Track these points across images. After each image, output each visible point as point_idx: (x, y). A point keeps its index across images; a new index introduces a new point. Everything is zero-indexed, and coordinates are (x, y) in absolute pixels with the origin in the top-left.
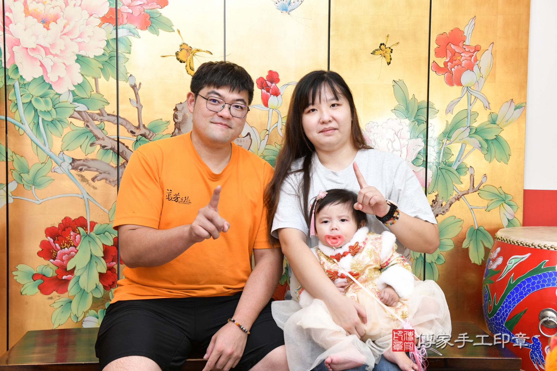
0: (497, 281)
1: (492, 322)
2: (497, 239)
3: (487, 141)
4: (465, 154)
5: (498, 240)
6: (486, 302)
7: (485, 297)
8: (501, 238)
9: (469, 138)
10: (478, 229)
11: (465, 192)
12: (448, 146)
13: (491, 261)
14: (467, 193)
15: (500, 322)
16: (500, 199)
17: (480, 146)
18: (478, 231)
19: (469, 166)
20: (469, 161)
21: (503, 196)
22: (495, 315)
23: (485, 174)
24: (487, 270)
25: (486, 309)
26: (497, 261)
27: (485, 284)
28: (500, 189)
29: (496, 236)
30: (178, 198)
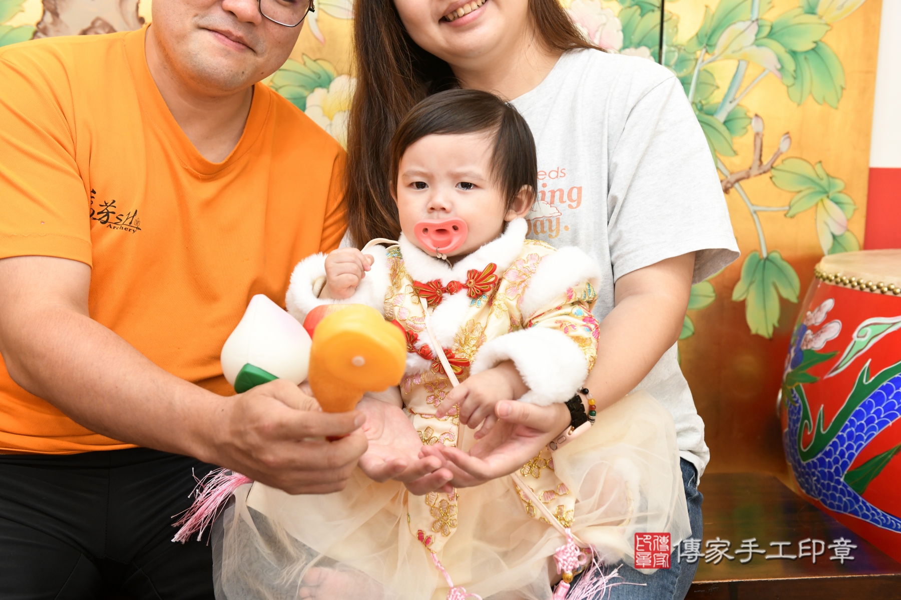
0: (826, 377)
1: (810, 469)
2: (824, 280)
3: (794, 54)
4: (745, 85)
5: (827, 282)
6: (794, 425)
7: (792, 412)
8: (836, 277)
9: (754, 47)
10: (767, 259)
11: (742, 174)
12: (709, 67)
13: (809, 332)
14: (746, 176)
15: (832, 470)
16: (818, 189)
17: (779, 66)
18: (767, 262)
19: (752, 115)
20: (752, 102)
21: (824, 183)
22: (819, 456)
23: (786, 132)
24: (799, 351)
25: (795, 440)
26: (825, 331)
27: (792, 384)
28: (818, 167)
29: (819, 273)
30: (110, 214)
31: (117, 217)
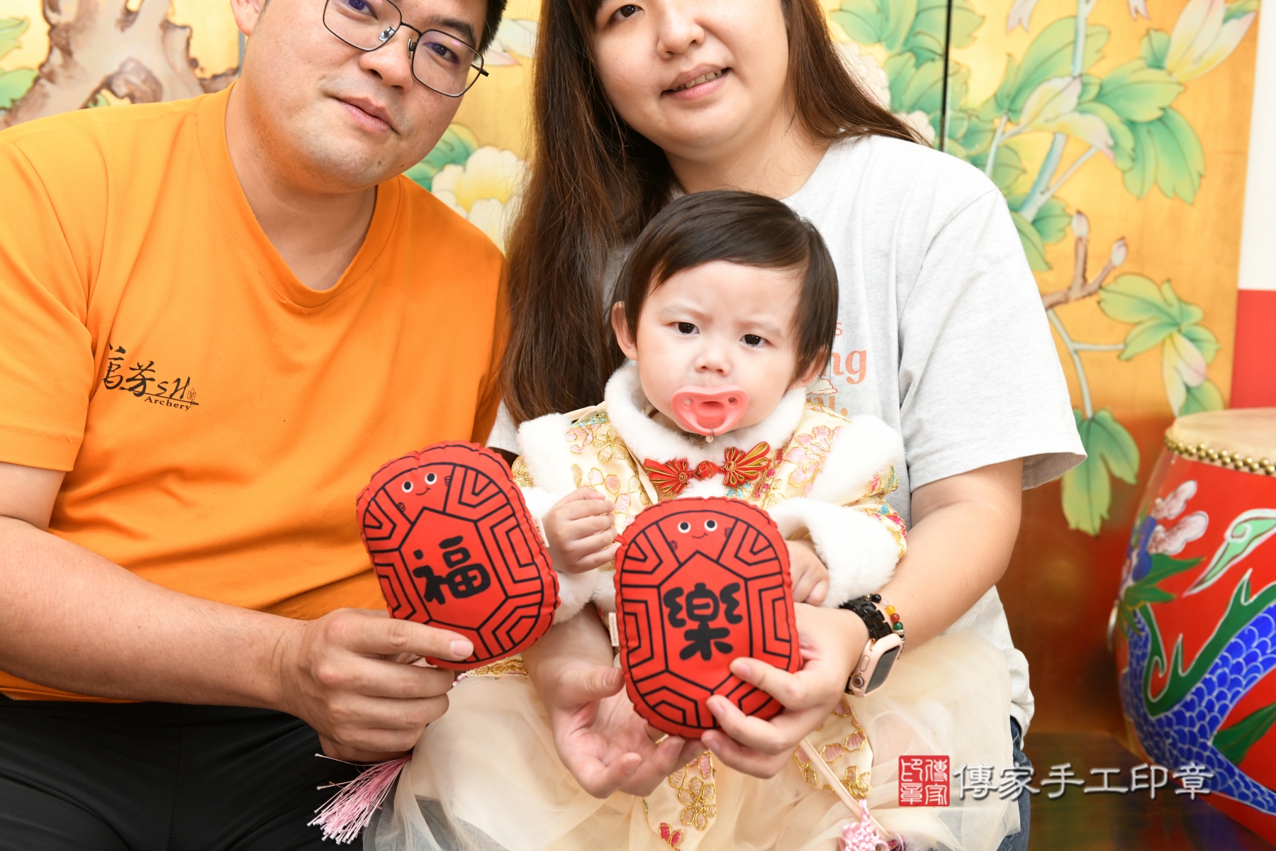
0: (1186, 594)
1: (1161, 727)
2: (1181, 453)
3: (1132, 124)
4: (1063, 167)
5: (1185, 456)
6: (1138, 664)
7: (1135, 645)
8: (1199, 449)
9: (1076, 115)
10: (1093, 420)
11: (1058, 297)
12: (1012, 142)
13: (1159, 528)
14: (1065, 302)
15: (1196, 730)
16: (1165, 319)
17: (1111, 142)
18: (1093, 425)
19: (1072, 211)
20: (1073, 193)
21: (1174, 311)
22: (1176, 708)
23: (1120, 236)
24: (1144, 556)
25: (1140, 686)
26: (1184, 527)
27: (1134, 602)
28: (1166, 288)
29: (1173, 443)
30: (147, 382)
31: (159, 386)
